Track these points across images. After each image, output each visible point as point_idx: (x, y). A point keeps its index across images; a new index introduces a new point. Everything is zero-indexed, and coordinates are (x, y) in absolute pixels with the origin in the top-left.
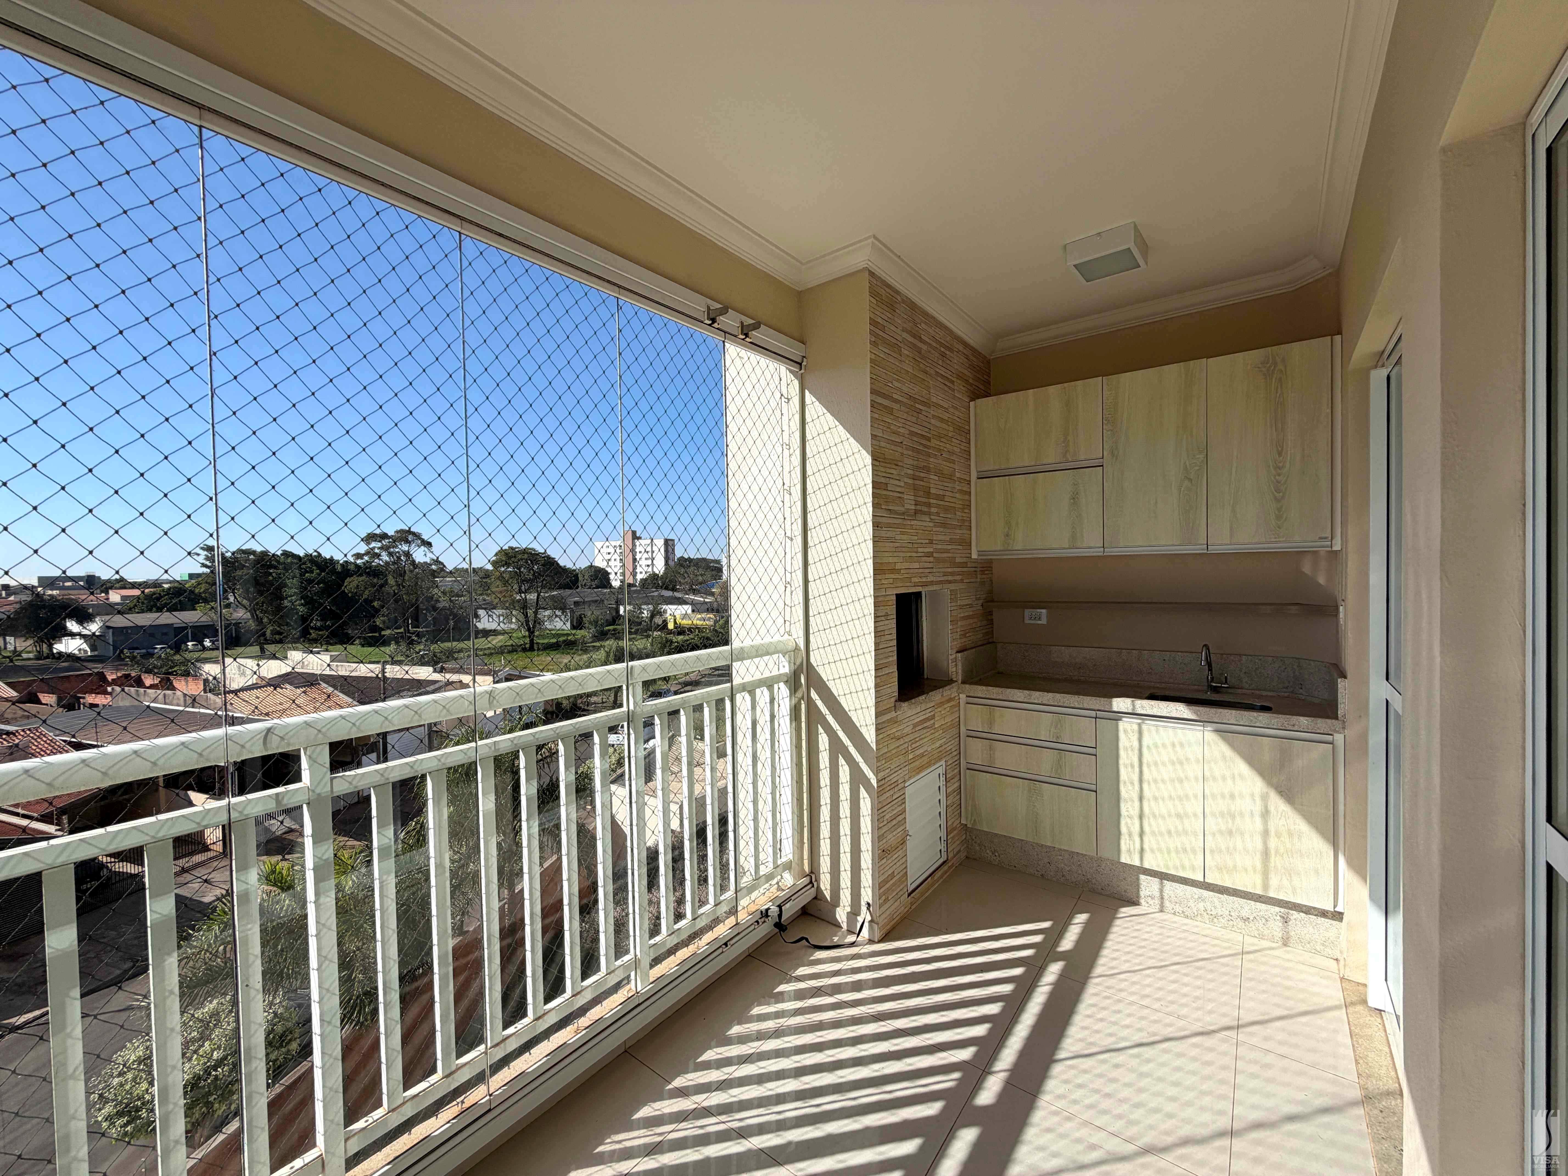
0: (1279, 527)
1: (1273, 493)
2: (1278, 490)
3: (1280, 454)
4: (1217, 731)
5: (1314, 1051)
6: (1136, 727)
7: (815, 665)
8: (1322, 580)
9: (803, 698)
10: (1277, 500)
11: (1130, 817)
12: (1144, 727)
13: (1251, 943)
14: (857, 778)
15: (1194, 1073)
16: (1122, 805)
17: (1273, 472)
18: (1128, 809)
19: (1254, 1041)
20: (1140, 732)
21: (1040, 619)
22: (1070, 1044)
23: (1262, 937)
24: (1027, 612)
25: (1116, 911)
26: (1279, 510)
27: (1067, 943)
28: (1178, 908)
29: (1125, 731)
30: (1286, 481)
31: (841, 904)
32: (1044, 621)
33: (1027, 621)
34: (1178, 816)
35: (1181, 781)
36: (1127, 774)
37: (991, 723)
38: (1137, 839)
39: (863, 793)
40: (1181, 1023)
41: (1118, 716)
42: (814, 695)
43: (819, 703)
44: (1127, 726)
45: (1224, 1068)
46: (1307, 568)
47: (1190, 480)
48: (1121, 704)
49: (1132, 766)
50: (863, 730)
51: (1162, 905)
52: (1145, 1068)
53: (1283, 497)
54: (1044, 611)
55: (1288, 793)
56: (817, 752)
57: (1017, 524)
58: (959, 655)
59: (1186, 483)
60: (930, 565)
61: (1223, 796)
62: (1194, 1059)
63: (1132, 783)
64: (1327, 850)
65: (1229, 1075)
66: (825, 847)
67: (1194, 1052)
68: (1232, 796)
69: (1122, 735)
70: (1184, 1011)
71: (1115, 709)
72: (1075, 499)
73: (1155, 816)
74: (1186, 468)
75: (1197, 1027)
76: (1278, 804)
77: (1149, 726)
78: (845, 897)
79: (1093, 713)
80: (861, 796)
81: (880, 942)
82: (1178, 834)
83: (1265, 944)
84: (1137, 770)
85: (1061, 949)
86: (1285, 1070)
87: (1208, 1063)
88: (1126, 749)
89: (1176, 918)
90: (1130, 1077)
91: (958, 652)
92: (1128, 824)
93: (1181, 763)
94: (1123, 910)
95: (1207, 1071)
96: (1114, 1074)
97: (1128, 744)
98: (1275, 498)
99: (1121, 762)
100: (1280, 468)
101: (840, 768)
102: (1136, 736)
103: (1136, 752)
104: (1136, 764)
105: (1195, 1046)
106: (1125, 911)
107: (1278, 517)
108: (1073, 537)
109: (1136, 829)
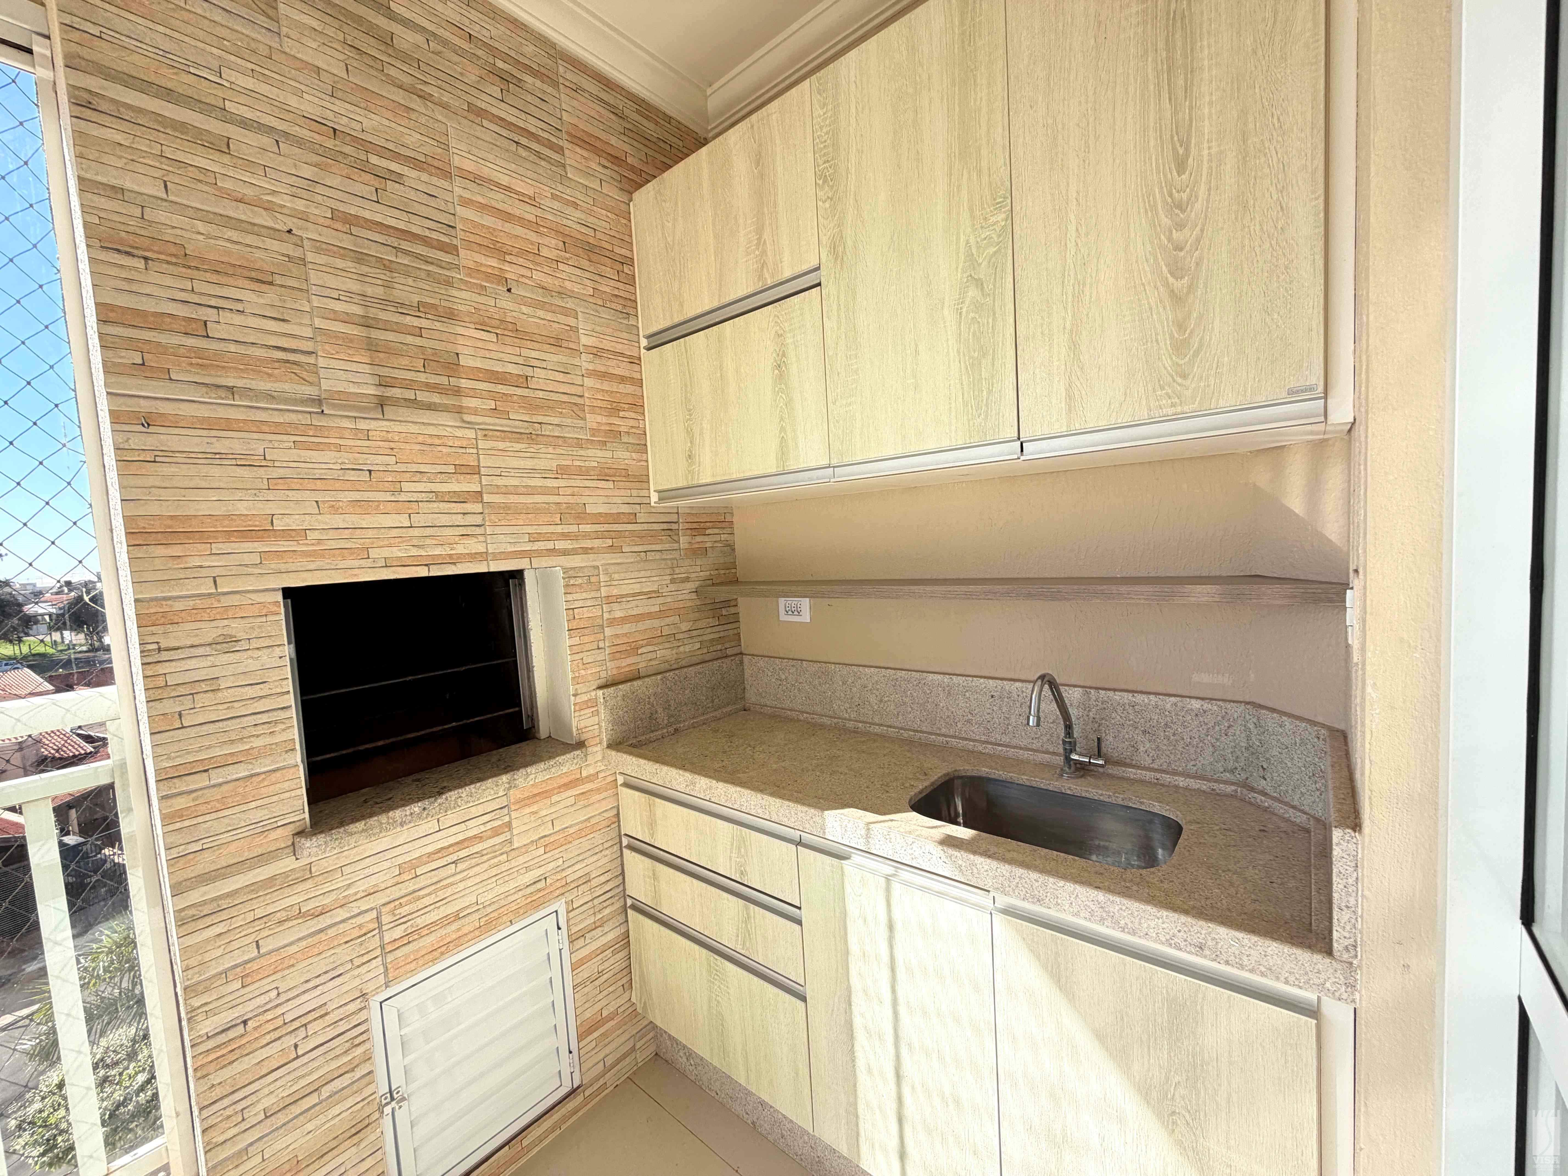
0: (1184, 376)
1: (1167, 284)
2: (1177, 271)
3: (1181, 166)
10: (1177, 299)
17: (1166, 221)
21: (801, 616)
24: (783, 602)
26: (1181, 326)
30: (1198, 240)
32: (806, 617)
33: (783, 617)
47: (979, 284)
53: (1191, 288)
54: (806, 600)
58: (600, 693)
59: (973, 292)
60: (478, 520)
72: (780, 366)
74: (970, 256)
91: (600, 688)
98: (1172, 293)
100: (1180, 206)
107: (1181, 347)
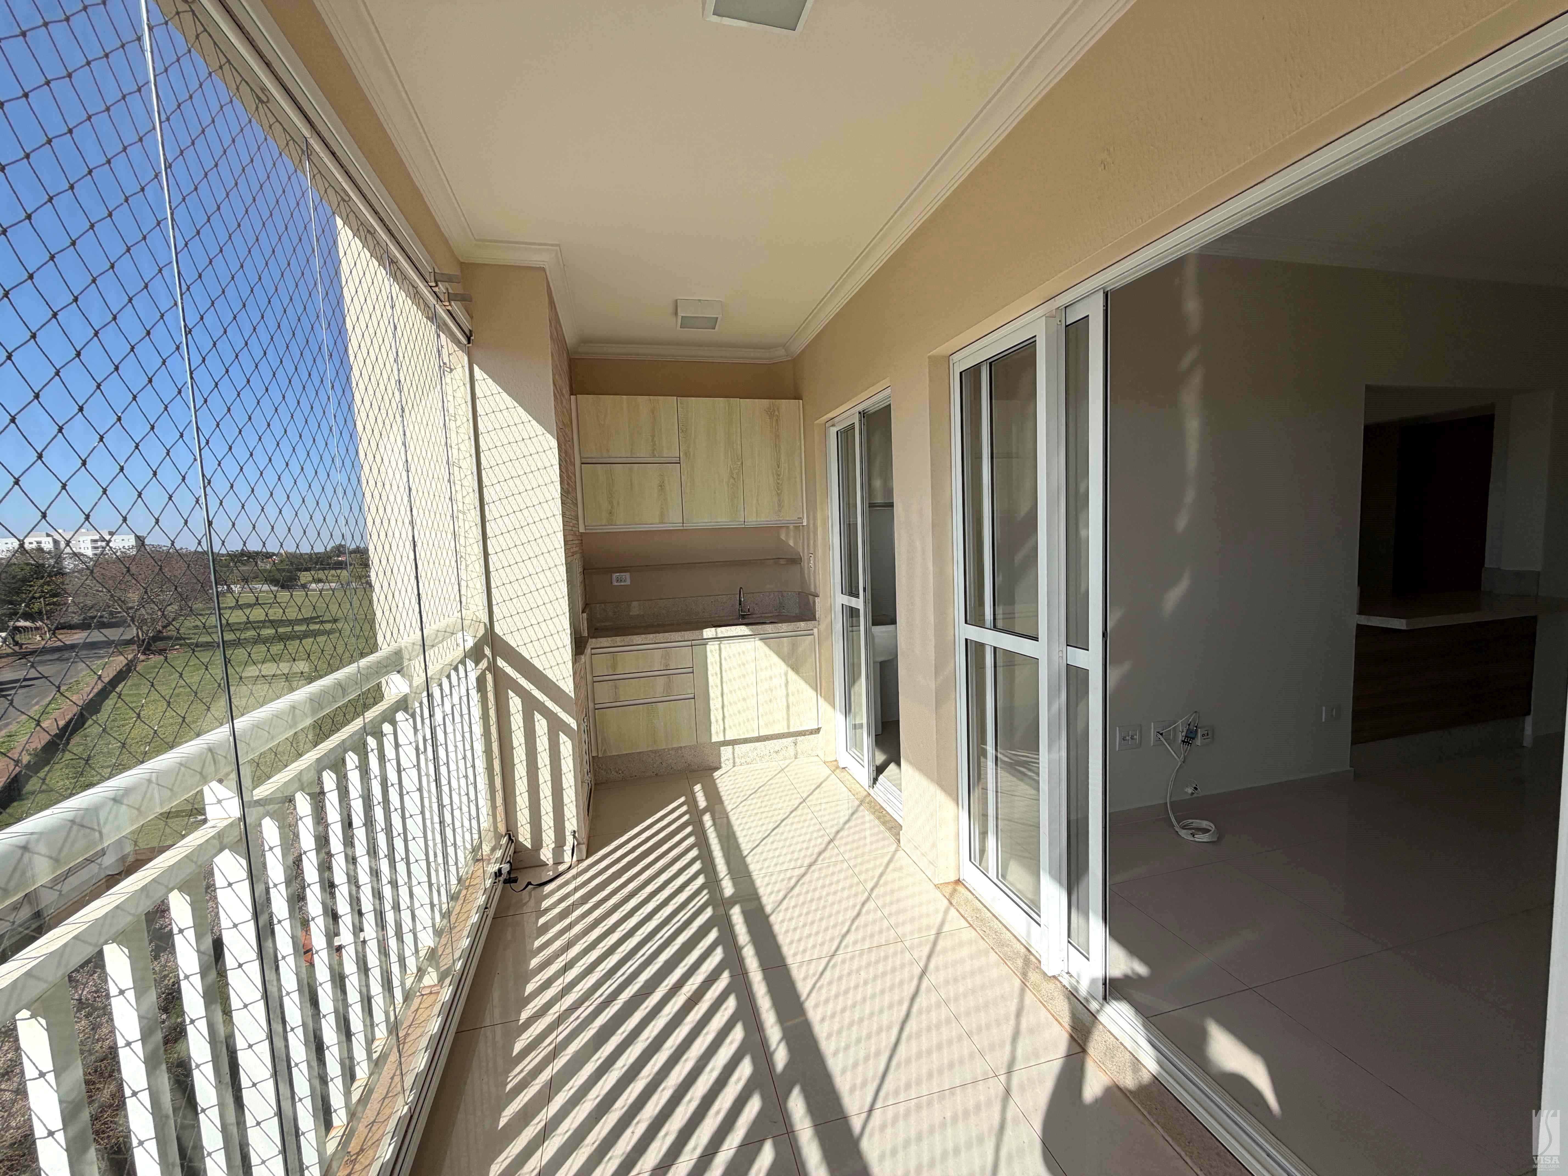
0: (780, 511)
1: (776, 490)
2: (778, 489)
3: (778, 466)
4: (761, 639)
5: (834, 795)
6: (717, 647)
7: (501, 634)
8: (791, 543)
9: (487, 668)
10: (778, 495)
11: (717, 710)
12: (722, 646)
13: (783, 764)
14: (556, 726)
15: (803, 827)
16: (711, 702)
17: (776, 477)
18: (715, 704)
19: (814, 803)
20: (720, 649)
21: (625, 581)
22: (745, 847)
23: (785, 759)
24: (615, 575)
25: (713, 777)
26: (779, 500)
27: (702, 803)
28: (743, 761)
29: (711, 651)
30: (782, 483)
31: (544, 845)
32: (628, 582)
33: (615, 583)
34: (744, 699)
35: (744, 676)
36: (713, 680)
37: (614, 666)
38: (721, 722)
39: (563, 737)
40: (783, 811)
41: (705, 642)
42: (501, 663)
43: (509, 670)
44: (712, 647)
45: (812, 819)
46: (783, 537)
47: (734, 479)
48: (708, 633)
49: (716, 674)
50: (561, 684)
51: (734, 763)
52: (783, 837)
53: (781, 493)
54: (628, 575)
55: (796, 669)
56: (509, 714)
57: (618, 503)
59: (732, 480)
61: (766, 679)
62: (799, 822)
63: (717, 686)
64: (813, 694)
65: (815, 821)
66: (522, 801)
67: (796, 819)
68: (771, 678)
69: (709, 654)
70: (780, 806)
71: (705, 637)
72: (661, 486)
73: (731, 704)
74: (731, 470)
75: (789, 809)
76: (792, 675)
77: (725, 645)
78: (548, 838)
79: (689, 643)
80: (561, 741)
81: (587, 858)
82: (744, 711)
83: (788, 762)
84: (719, 676)
85: (701, 808)
86: (831, 807)
87: (805, 821)
88: (712, 664)
89: (743, 767)
90: (781, 844)
92: (715, 715)
93: (744, 665)
94: (715, 774)
95: (807, 824)
96: (774, 847)
97: (713, 660)
98: (777, 493)
99: (709, 673)
100: (779, 475)
101: (537, 724)
102: (718, 652)
103: (718, 664)
104: (719, 673)
105: (795, 817)
106: (716, 774)
107: (779, 505)
108: (662, 515)
109: (720, 717)
